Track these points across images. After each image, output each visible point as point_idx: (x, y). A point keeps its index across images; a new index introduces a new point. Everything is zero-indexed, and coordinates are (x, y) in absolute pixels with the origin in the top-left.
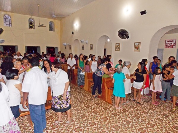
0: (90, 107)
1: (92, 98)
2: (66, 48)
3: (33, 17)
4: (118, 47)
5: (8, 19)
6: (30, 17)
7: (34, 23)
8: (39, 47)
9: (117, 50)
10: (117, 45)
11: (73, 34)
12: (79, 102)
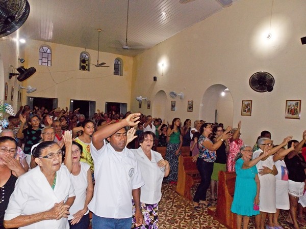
2: (140, 106)
4: (247, 108)
5: (46, 53)
6: (83, 50)
7: (88, 60)
8: (93, 103)
9: (244, 113)
10: (246, 103)
11: (156, 80)
12: (168, 221)
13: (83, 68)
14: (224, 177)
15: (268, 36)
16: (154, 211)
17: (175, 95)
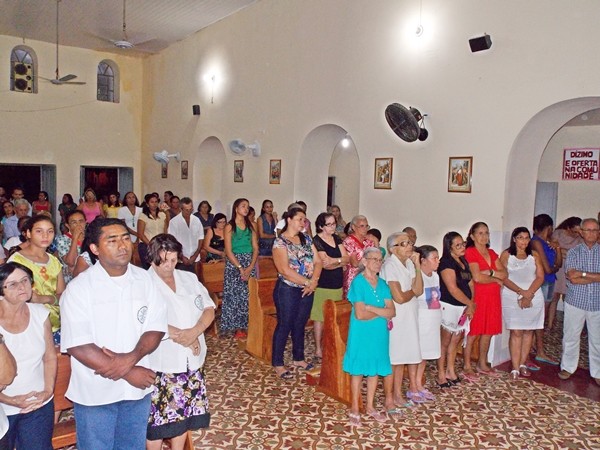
0: (273, 424)
1: (279, 384)
2: (165, 173)
3: (29, 43)
4: (384, 174)
6: (18, 41)
7: (33, 66)
8: (51, 169)
9: (380, 184)
10: (383, 163)
11: (199, 114)
12: (227, 404)
13: (20, 85)
14: (333, 309)
15: (416, 30)
16: (191, 382)
17: (242, 147)
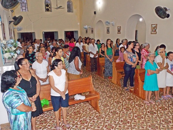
0: (121, 103)
1: (122, 92)
2: (87, 32)
4: (154, 29)
5: (24, 3)
7: (50, 4)
8: (57, 32)
9: (153, 32)
10: (154, 26)
11: (96, 14)
12: (107, 97)
13: (47, 10)
17: (109, 23)
